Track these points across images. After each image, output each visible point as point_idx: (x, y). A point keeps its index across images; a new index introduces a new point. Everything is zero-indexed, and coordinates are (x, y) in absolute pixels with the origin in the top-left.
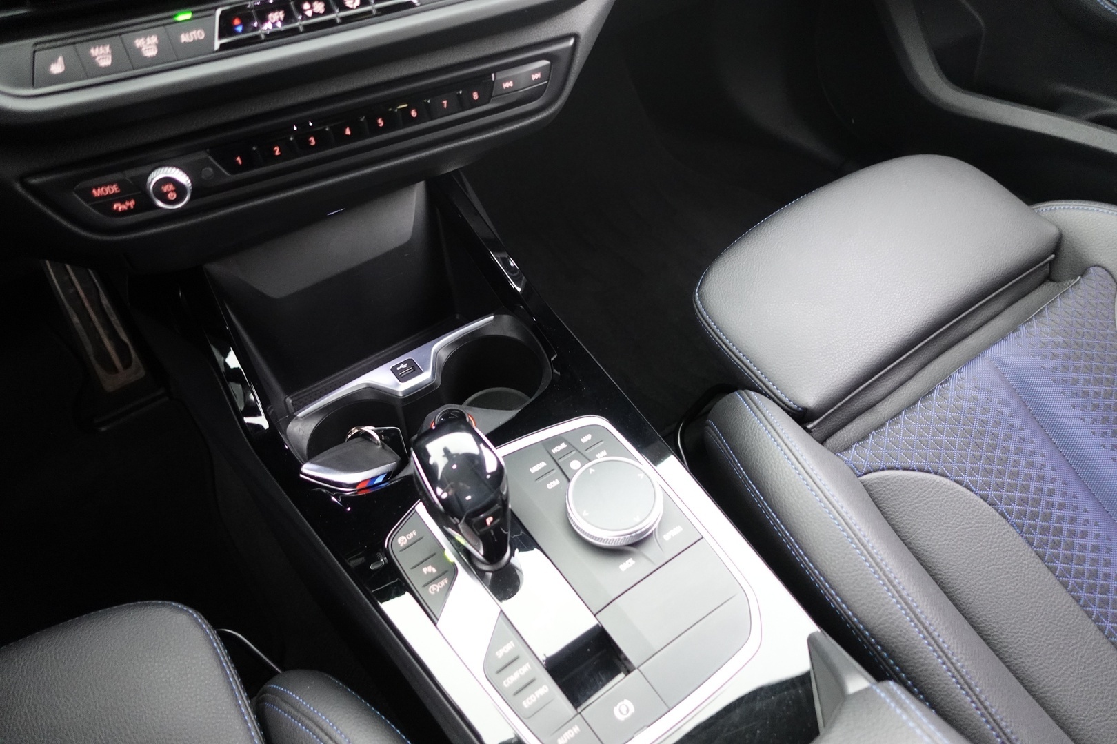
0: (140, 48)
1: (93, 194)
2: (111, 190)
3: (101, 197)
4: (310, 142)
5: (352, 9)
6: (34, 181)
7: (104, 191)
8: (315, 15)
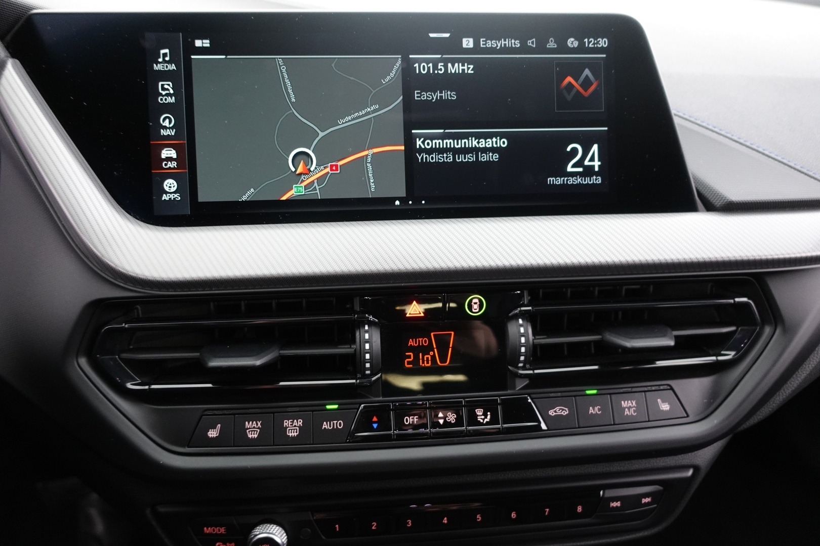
0: (286, 428)
1: (203, 530)
2: (219, 531)
3: (210, 534)
4: (408, 523)
5: (482, 424)
6: (162, 509)
7: (214, 530)
8: (447, 424)
